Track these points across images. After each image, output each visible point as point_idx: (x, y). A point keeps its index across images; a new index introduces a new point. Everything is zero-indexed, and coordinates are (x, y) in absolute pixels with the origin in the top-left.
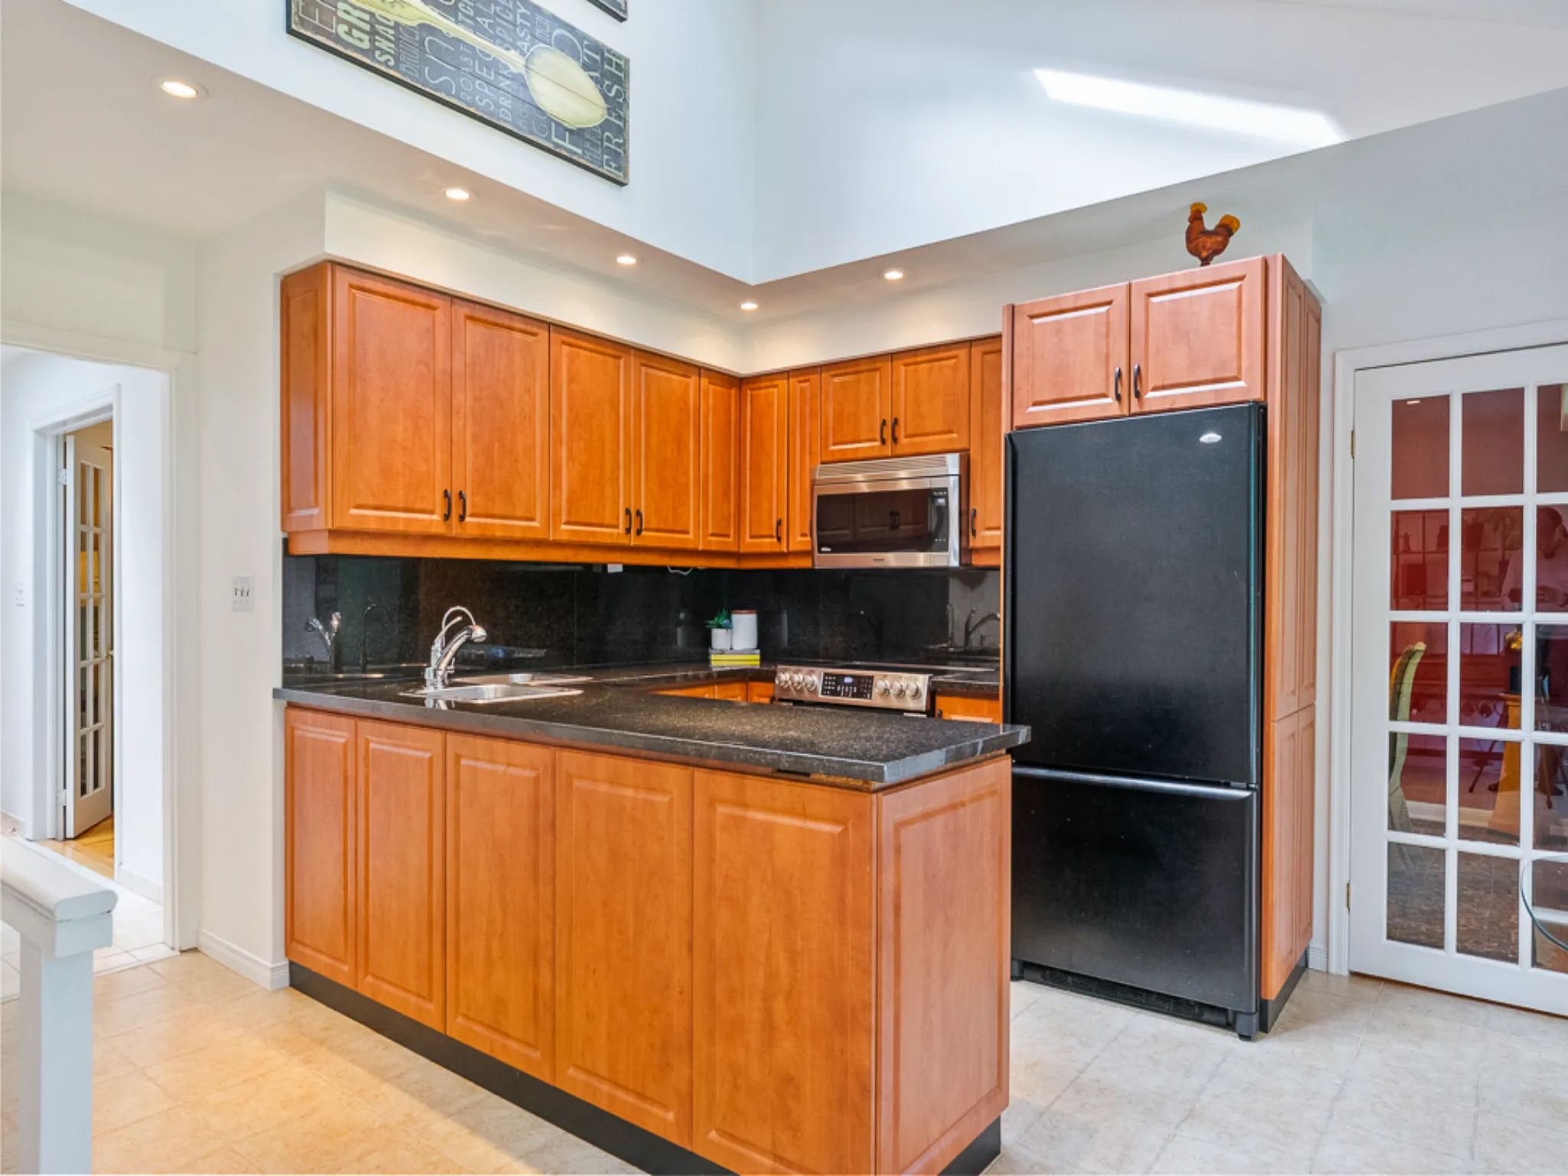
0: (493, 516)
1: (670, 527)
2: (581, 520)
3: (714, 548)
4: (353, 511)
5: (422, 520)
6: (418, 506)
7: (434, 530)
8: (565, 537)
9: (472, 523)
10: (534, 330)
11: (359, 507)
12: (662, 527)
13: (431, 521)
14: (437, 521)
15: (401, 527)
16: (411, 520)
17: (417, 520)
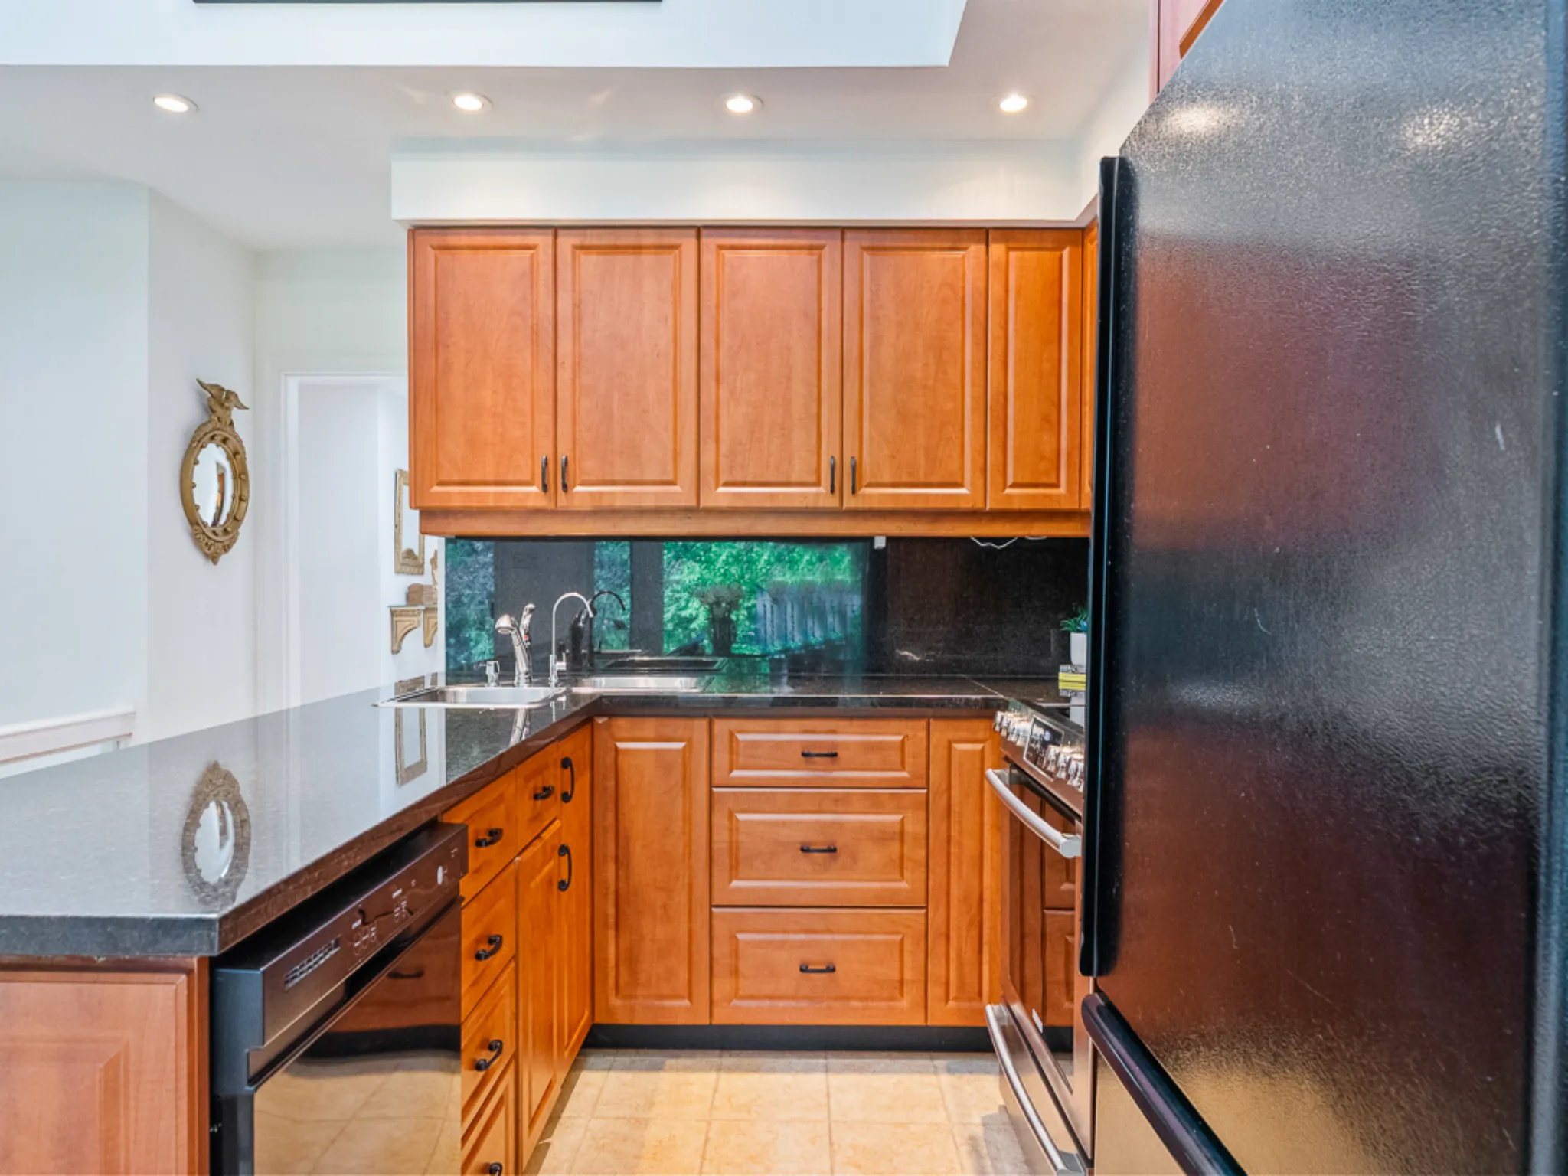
0: (613, 483)
1: (922, 479)
2: (749, 479)
3: (1016, 505)
4: (436, 489)
5: (515, 494)
6: (511, 477)
7: (531, 503)
8: (724, 503)
9: (579, 493)
10: (673, 241)
11: (441, 483)
12: (905, 479)
13: (528, 494)
14: (536, 493)
15: (491, 503)
16: (503, 494)
17: (510, 493)
